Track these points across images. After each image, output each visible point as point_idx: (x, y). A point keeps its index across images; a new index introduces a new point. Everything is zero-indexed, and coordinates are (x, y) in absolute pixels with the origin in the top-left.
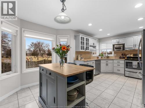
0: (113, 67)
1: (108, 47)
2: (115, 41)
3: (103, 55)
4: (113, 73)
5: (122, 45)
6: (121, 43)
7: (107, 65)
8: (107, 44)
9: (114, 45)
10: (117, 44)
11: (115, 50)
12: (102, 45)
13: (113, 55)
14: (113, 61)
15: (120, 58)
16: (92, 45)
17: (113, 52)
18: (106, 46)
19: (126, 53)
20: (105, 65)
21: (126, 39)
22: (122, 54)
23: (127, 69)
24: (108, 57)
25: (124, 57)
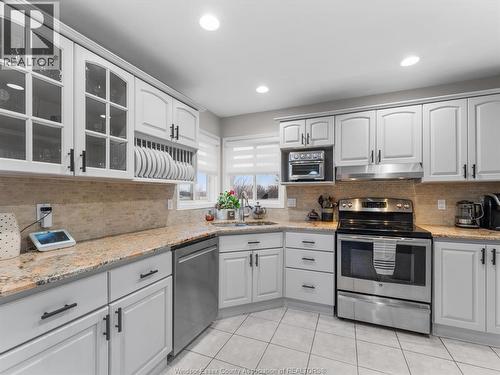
0: (285, 267)
1: (258, 165)
2: (290, 133)
3: (236, 204)
4: (282, 302)
5: (322, 155)
6: (317, 144)
7: (253, 261)
8: (255, 145)
9: (285, 153)
10: (298, 145)
11: (292, 177)
12: (235, 149)
13: (280, 203)
14: (284, 237)
15: (313, 218)
16: (166, 136)
17: (282, 191)
18: (250, 156)
19: (338, 195)
20: (242, 261)
21: (338, 125)
22: (321, 200)
23: (345, 282)
24: (260, 213)
25: (329, 211)
